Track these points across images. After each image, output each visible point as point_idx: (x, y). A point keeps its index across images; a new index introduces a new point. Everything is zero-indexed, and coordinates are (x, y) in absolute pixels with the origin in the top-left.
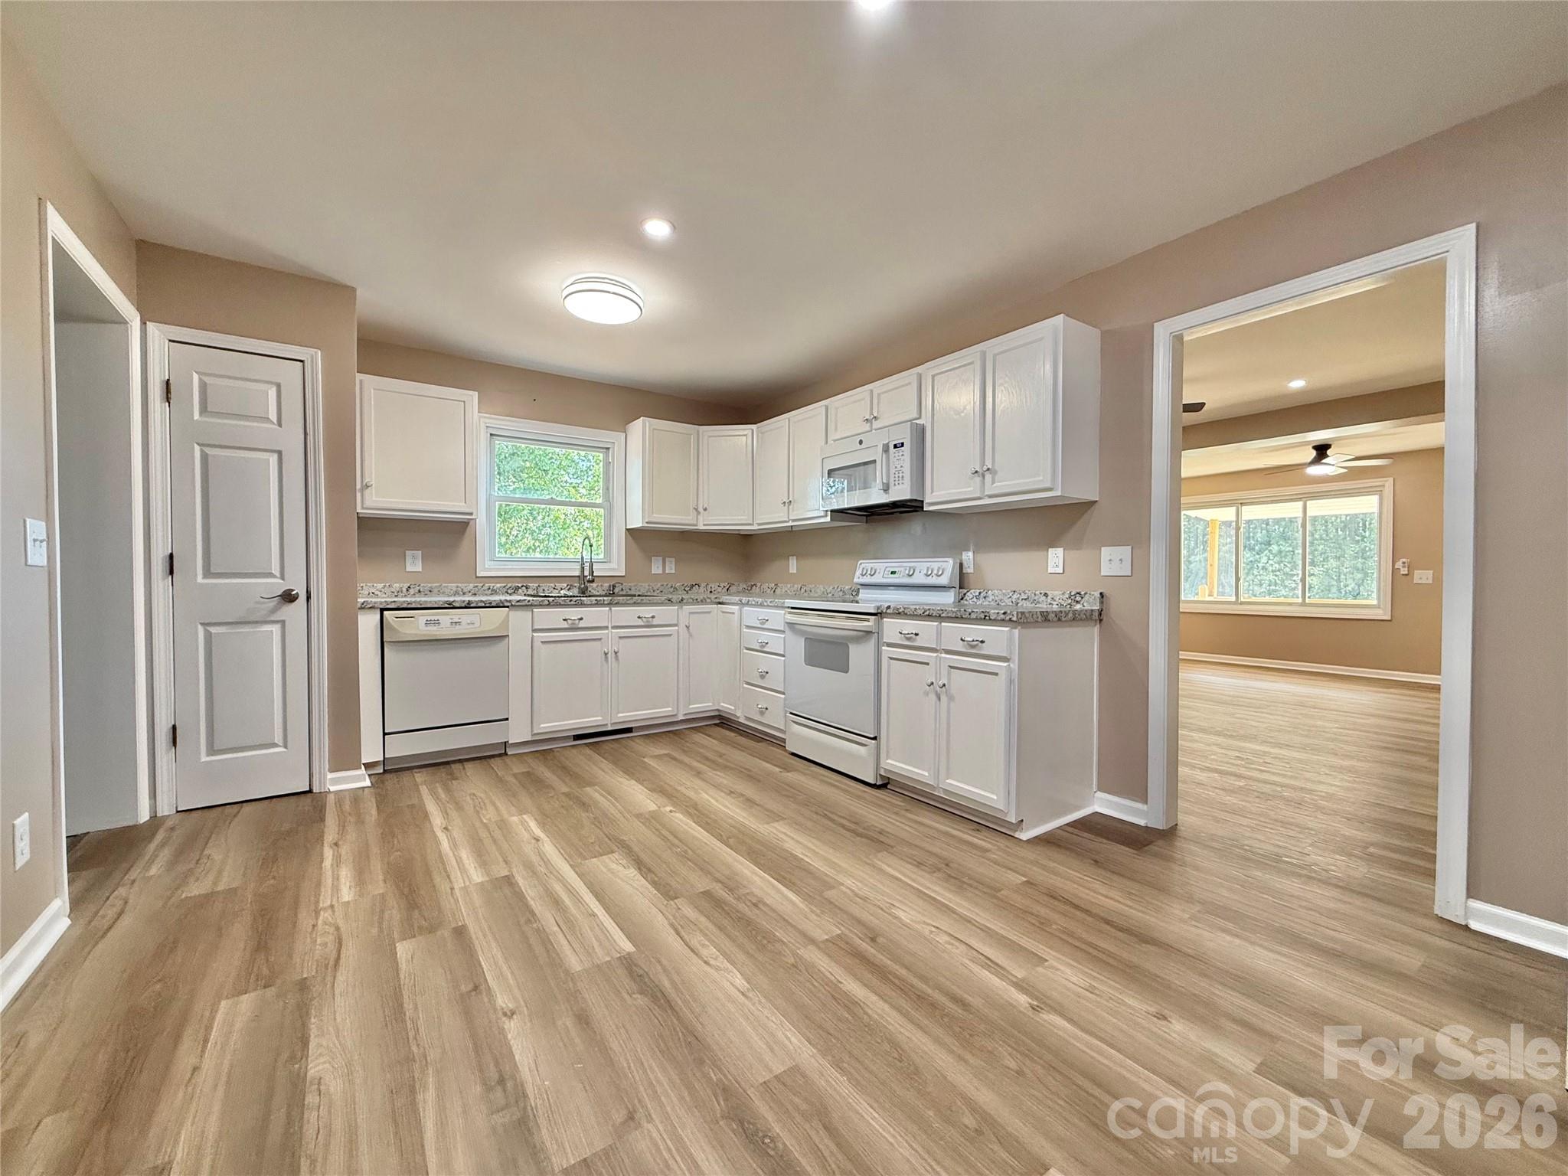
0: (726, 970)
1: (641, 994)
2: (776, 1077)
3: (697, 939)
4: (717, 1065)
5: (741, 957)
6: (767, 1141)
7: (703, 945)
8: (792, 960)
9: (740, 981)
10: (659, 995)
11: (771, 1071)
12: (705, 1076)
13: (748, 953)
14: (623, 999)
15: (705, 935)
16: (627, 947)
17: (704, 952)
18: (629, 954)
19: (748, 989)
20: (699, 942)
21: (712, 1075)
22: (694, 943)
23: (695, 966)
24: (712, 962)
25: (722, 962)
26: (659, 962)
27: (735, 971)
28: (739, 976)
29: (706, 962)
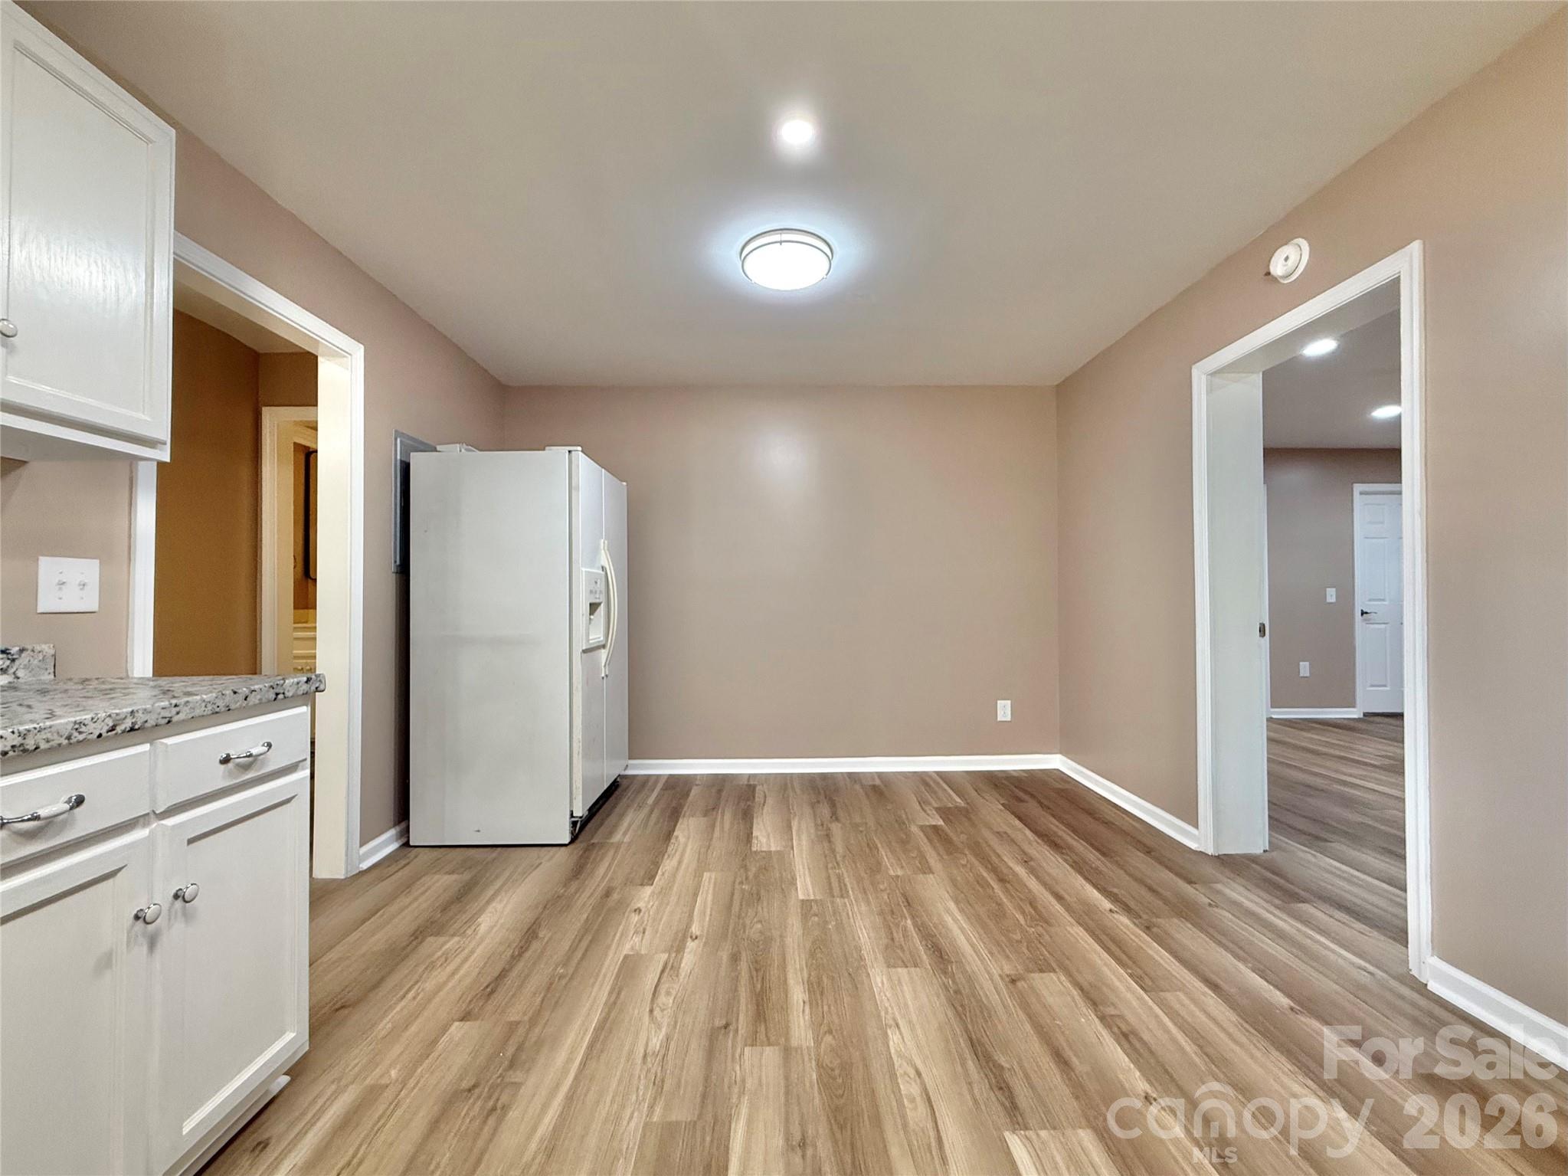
0: (900, 1055)
1: (1002, 1067)
2: (907, 967)
3: (917, 1114)
4: (946, 988)
5: (877, 1066)
6: (930, 946)
7: (913, 1100)
8: (829, 1039)
9: (894, 1038)
10: (981, 1058)
11: (909, 973)
12: (954, 982)
13: (866, 1066)
14: (1021, 1067)
15: (903, 1117)
16: (1016, 1144)
17: (915, 1090)
18: (1014, 1131)
19: (890, 1027)
20: (915, 1108)
21: (950, 982)
22: (922, 1109)
23: (936, 1075)
24: (912, 1073)
25: (900, 1066)
26: (975, 1101)
27: (893, 1051)
28: (891, 1043)
29: (919, 1074)
